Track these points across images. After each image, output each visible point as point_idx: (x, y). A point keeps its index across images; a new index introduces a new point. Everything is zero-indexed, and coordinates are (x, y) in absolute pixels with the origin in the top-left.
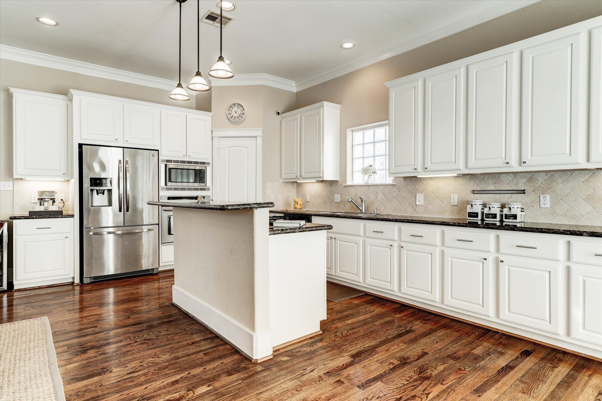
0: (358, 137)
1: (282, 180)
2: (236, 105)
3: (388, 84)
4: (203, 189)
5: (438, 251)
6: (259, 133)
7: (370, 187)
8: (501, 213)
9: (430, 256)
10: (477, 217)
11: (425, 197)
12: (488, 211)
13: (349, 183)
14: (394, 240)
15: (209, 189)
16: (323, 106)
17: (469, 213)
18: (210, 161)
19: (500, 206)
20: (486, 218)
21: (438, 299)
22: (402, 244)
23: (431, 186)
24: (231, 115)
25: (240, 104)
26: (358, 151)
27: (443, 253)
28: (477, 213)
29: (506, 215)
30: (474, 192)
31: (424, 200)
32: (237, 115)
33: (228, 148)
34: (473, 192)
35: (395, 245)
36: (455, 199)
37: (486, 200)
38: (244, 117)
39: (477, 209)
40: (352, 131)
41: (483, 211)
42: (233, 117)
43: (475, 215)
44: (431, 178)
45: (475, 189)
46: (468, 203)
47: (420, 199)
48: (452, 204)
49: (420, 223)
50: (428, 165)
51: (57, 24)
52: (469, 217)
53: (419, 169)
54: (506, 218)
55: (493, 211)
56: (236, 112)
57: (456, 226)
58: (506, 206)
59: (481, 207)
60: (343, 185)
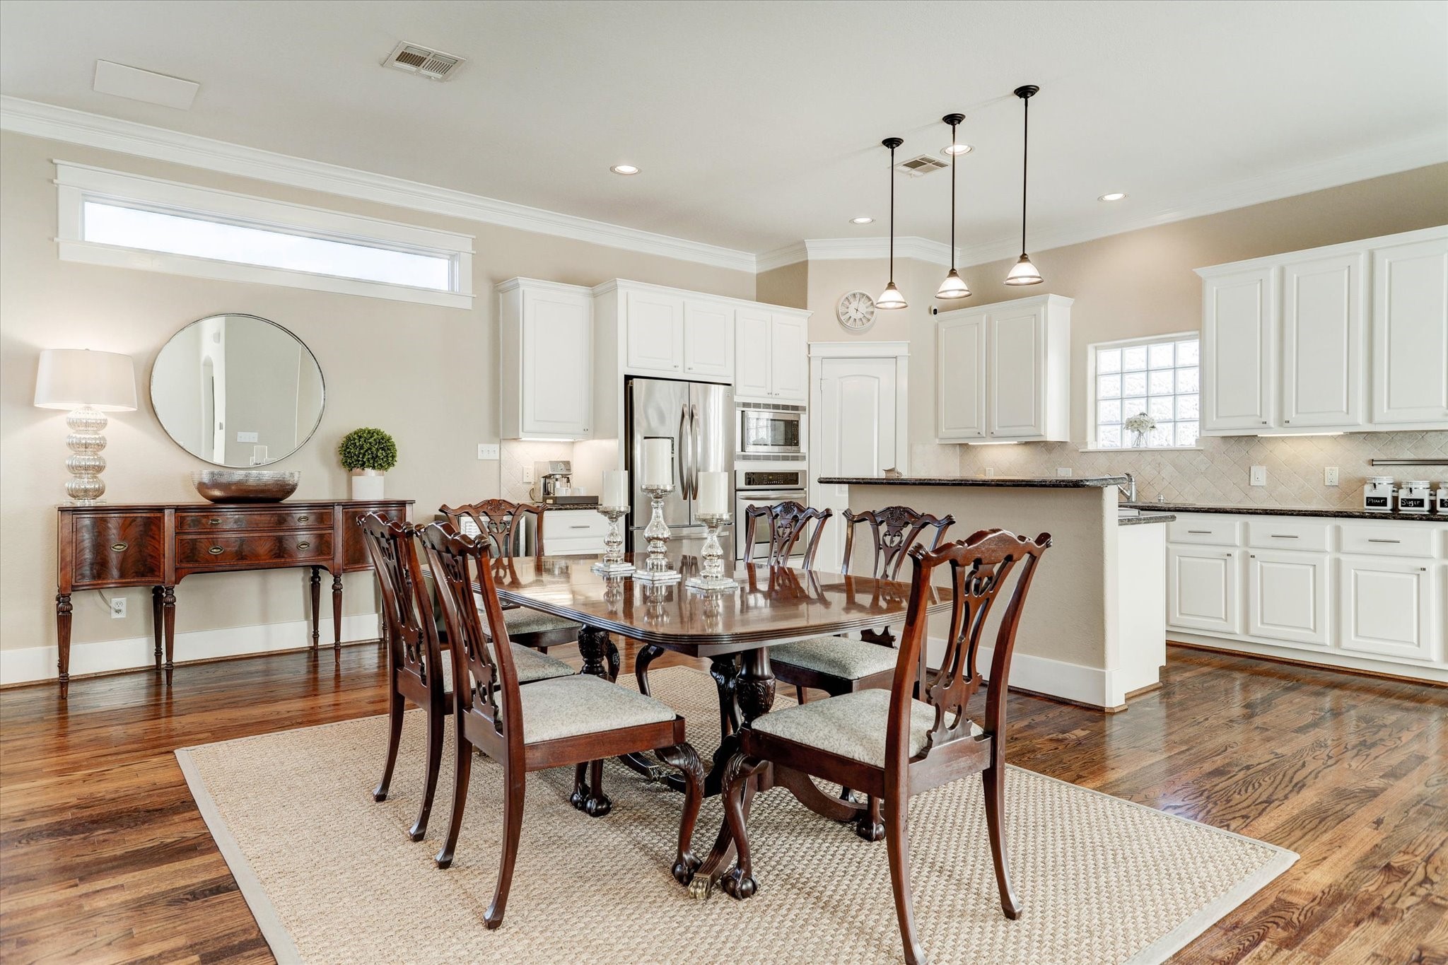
0: (1108, 359)
1: (937, 441)
2: (858, 296)
3: (1202, 272)
4: (795, 458)
5: (1327, 562)
6: (902, 349)
7: (1143, 454)
8: (1433, 498)
9: (1311, 569)
10: (1386, 505)
11: (1270, 474)
12: (1407, 495)
13: (1091, 447)
14: (1234, 546)
15: (804, 458)
16: (1045, 302)
17: (1367, 498)
18: (805, 404)
19: (1428, 486)
20: (1402, 506)
21: (1328, 639)
22: (1252, 552)
23: (1283, 452)
24: (847, 316)
25: (864, 295)
26: (1108, 386)
27: (1337, 564)
28: (1386, 499)
29: (1442, 501)
30: (1374, 463)
31: (1267, 478)
32: (859, 316)
33: (840, 378)
34: (1372, 463)
35: (1237, 553)
36: (1333, 475)
37: (1399, 478)
38: (872, 319)
39: (1385, 491)
40: (1096, 348)
41: (1395, 494)
42: (852, 320)
43: (1383, 502)
44: (1283, 439)
45: (1375, 458)
46: (1363, 482)
47: (1260, 476)
48: (1327, 484)
49: (1292, 515)
50: (1291, 414)
51: (640, 171)
52: (1368, 505)
53: (1272, 423)
54: (1442, 505)
55: (1415, 495)
56: (858, 309)
57: (1365, 517)
58: (1441, 486)
59: (1391, 488)
60: (1080, 450)
